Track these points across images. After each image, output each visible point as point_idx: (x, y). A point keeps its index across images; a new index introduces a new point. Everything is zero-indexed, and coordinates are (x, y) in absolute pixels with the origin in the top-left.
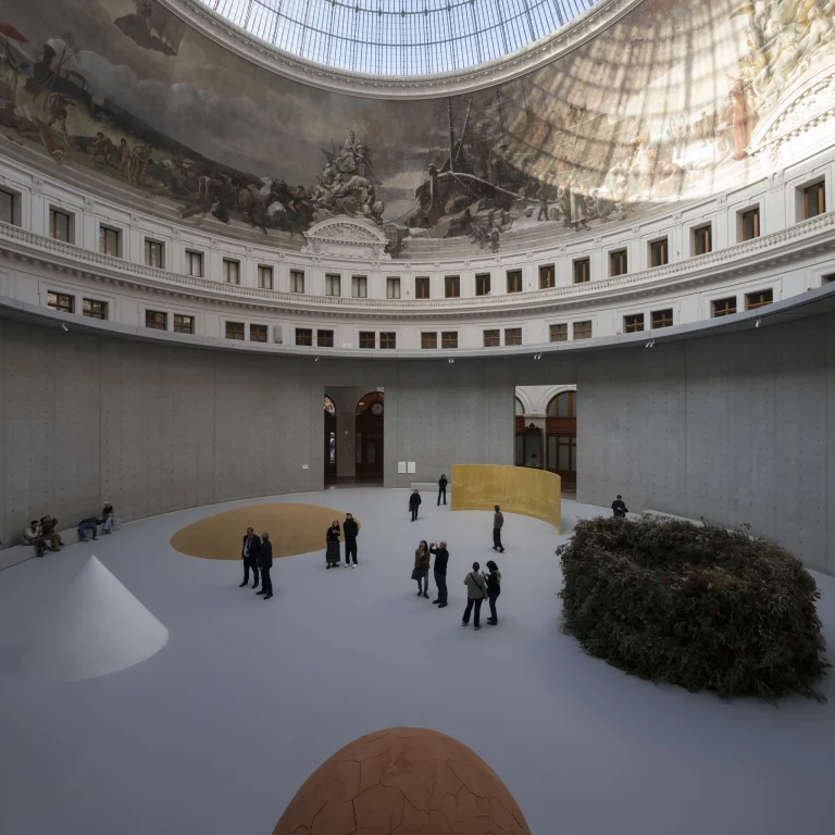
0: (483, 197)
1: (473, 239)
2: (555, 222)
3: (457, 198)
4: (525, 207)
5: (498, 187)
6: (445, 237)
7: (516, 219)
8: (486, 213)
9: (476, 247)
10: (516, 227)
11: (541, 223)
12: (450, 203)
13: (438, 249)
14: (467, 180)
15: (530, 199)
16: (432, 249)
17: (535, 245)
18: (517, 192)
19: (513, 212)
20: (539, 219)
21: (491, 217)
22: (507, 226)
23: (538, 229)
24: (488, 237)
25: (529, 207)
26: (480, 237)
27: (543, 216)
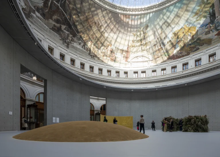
0: (67, 26)
1: (61, 38)
2: (86, 51)
3: (58, 18)
4: (79, 41)
5: (73, 27)
6: (50, 29)
7: (76, 42)
8: (67, 32)
9: (61, 42)
10: (75, 45)
11: (82, 49)
12: (55, 17)
13: (46, 31)
14: (64, 15)
15: (81, 39)
16: (44, 29)
17: (80, 54)
18: (78, 34)
19: (75, 39)
20: (82, 47)
21: (68, 35)
22: (73, 42)
23: (82, 50)
24: (66, 41)
25: (80, 41)
26: (63, 39)
27: (83, 47)
